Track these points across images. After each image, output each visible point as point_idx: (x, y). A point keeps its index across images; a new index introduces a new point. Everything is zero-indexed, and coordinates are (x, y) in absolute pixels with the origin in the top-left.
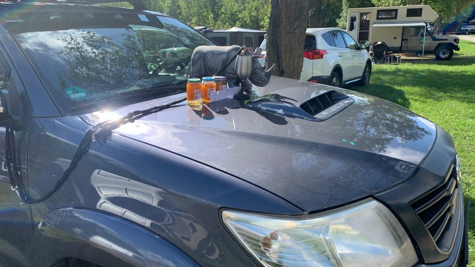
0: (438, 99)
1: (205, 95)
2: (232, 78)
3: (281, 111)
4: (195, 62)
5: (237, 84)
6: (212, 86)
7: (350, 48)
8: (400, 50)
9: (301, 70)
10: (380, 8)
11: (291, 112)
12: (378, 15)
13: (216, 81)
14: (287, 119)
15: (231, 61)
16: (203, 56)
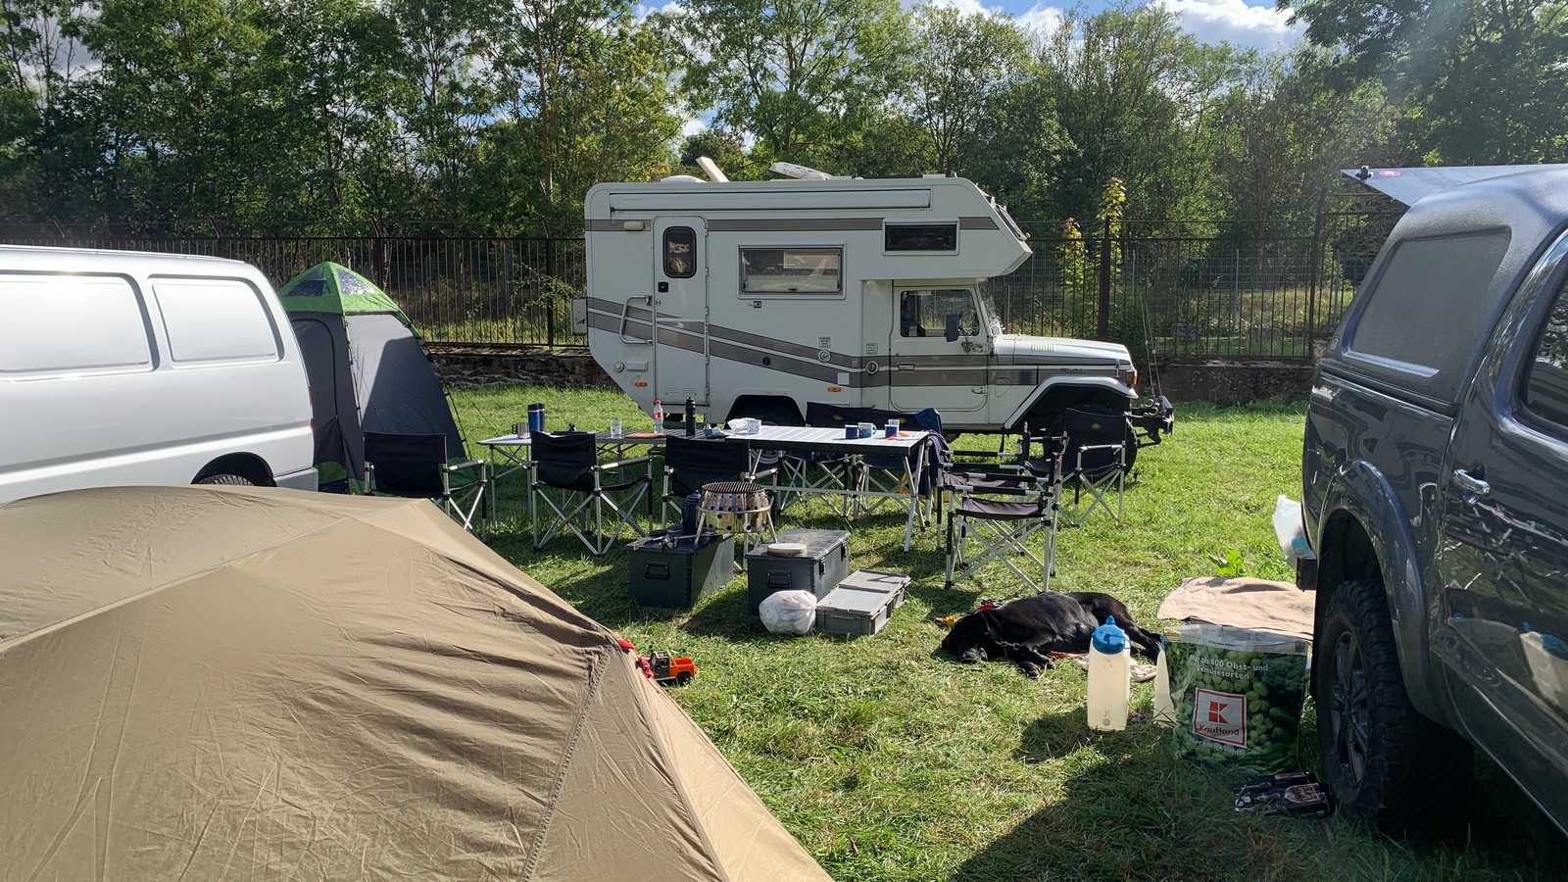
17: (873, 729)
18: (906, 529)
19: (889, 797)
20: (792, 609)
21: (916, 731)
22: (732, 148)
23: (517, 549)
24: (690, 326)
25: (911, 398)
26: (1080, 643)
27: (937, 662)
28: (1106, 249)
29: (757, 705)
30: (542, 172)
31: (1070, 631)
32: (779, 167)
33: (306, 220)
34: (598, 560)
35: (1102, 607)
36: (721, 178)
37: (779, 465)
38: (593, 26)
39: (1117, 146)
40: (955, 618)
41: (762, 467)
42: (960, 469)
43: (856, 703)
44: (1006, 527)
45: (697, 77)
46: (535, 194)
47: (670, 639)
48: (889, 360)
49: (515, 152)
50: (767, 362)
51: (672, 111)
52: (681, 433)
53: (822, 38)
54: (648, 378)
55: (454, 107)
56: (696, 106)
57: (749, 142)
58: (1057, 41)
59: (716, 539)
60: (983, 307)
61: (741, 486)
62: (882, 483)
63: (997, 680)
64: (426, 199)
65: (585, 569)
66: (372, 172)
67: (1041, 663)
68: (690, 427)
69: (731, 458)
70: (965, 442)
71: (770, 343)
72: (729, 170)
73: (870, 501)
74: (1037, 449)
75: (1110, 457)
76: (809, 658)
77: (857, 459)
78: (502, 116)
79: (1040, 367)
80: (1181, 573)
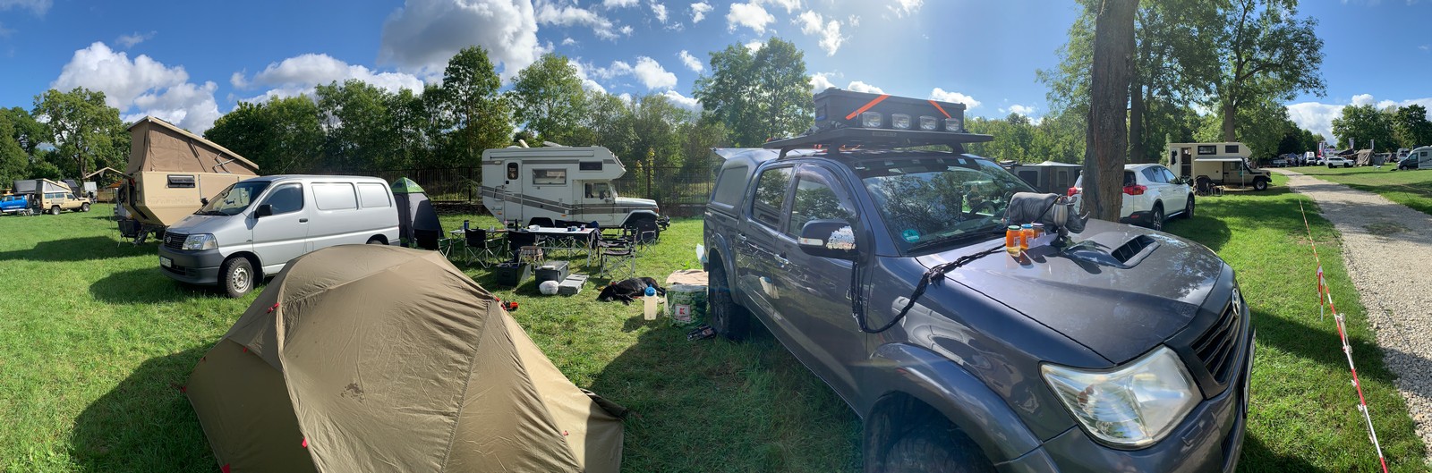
0: (1255, 228)
1: (1024, 242)
2: (1049, 225)
3: (1095, 260)
4: (1013, 208)
5: (1054, 231)
6: (1029, 234)
7: (1171, 183)
8: (1222, 183)
9: (1121, 207)
10: (1201, 144)
11: (1104, 260)
12: (1199, 150)
13: (1034, 228)
14: (1101, 267)
15: (1049, 208)
16: (1021, 202)
17: (577, 325)
18: (588, 259)
19: (583, 347)
20: (550, 287)
21: (591, 325)
22: (531, 137)
23: (461, 266)
24: (516, 195)
25: (589, 218)
26: (642, 293)
27: (598, 302)
28: (649, 171)
29: (538, 318)
30: (468, 146)
31: (639, 289)
32: (546, 143)
33: (395, 165)
34: (487, 270)
35: (649, 281)
36: (527, 147)
37: (546, 240)
38: (484, 98)
39: (652, 138)
40: (604, 287)
41: (540, 241)
42: (605, 240)
43: (571, 316)
44: (620, 258)
45: (519, 113)
46: (465, 153)
47: (510, 296)
48: (582, 206)
49: (459, 140)
50: (542, 207)
51: (510, 125)
52: (513, 230)
53: (559, 100)
54: (502, 212)
55: (440, 127)
56: (518, 123)
57: (536, 134)
58: (632, 103)
59: (525, 264)
60: (611, 189)
61: (532, 247)
62: (580, 245)
63: (617, 307)
64: (431, 156)
65: (482, 273)
66: (415, 148)
67: (630, 300)
68: (517, 228)
69: (530, 238)
70: (607, 232)
71: (543, 201)
72: (530, 144)
73: (575, 251)
74: (629, 233)
75: (651, 235)
76: (556, 302)
77: (571, 238)
78: (455, 128)
79: (630, 208)
80: (673, 269)
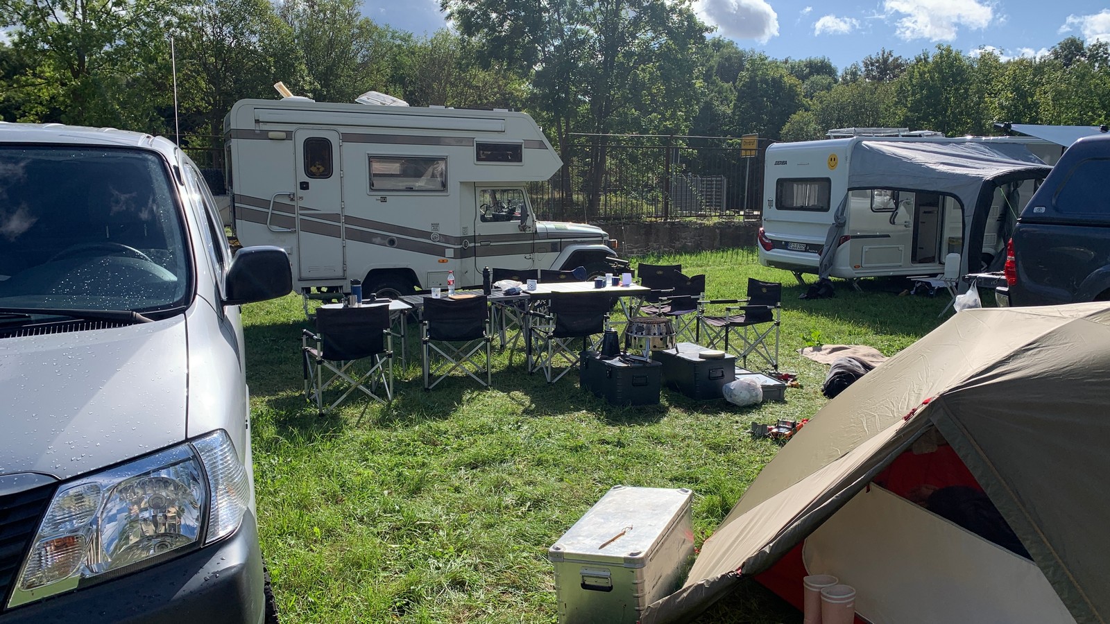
24: (328, 217)
48: (474, 239)
50: (391, 243)
60: (527, 202)
71: (393, 229)
79: (562, 240)
